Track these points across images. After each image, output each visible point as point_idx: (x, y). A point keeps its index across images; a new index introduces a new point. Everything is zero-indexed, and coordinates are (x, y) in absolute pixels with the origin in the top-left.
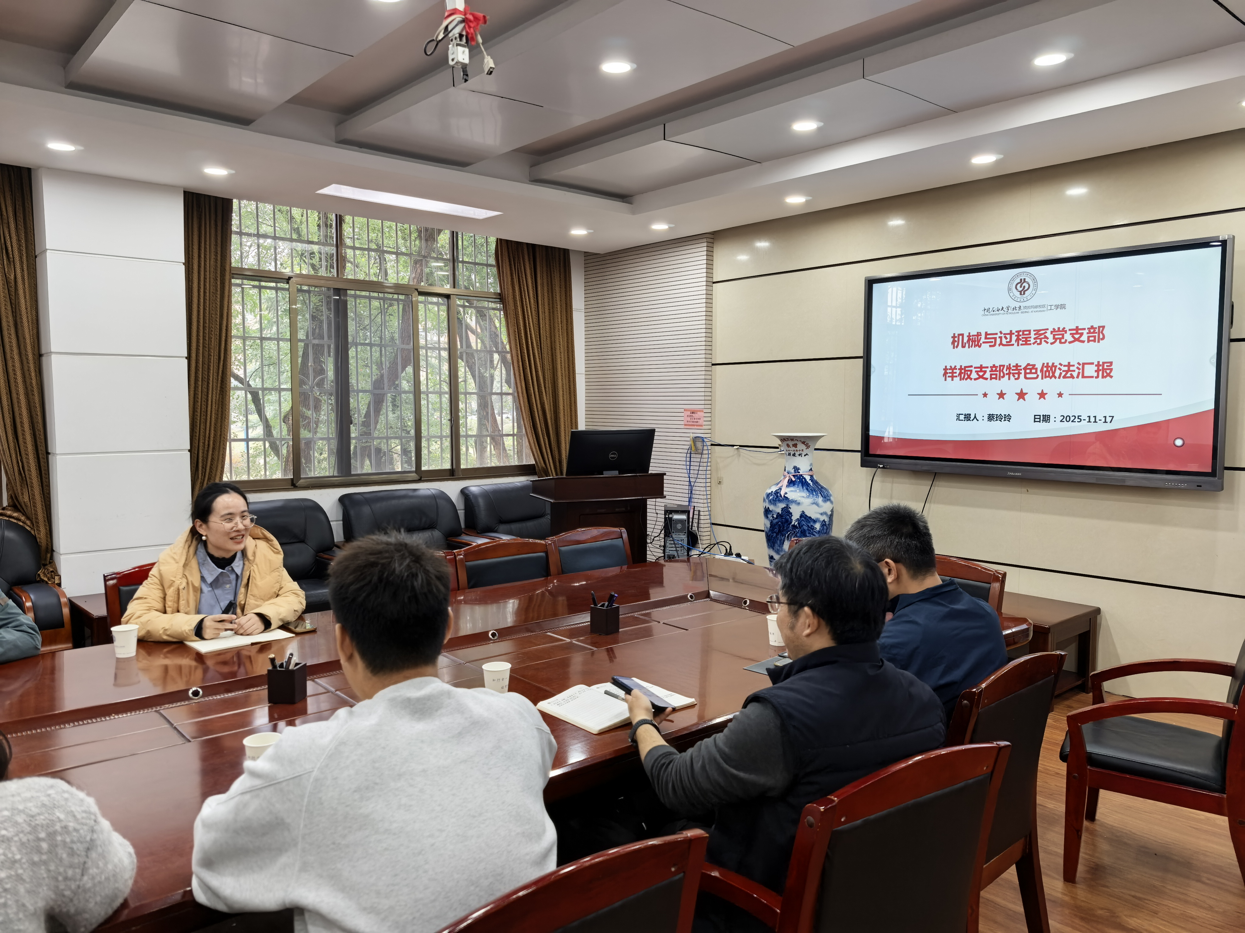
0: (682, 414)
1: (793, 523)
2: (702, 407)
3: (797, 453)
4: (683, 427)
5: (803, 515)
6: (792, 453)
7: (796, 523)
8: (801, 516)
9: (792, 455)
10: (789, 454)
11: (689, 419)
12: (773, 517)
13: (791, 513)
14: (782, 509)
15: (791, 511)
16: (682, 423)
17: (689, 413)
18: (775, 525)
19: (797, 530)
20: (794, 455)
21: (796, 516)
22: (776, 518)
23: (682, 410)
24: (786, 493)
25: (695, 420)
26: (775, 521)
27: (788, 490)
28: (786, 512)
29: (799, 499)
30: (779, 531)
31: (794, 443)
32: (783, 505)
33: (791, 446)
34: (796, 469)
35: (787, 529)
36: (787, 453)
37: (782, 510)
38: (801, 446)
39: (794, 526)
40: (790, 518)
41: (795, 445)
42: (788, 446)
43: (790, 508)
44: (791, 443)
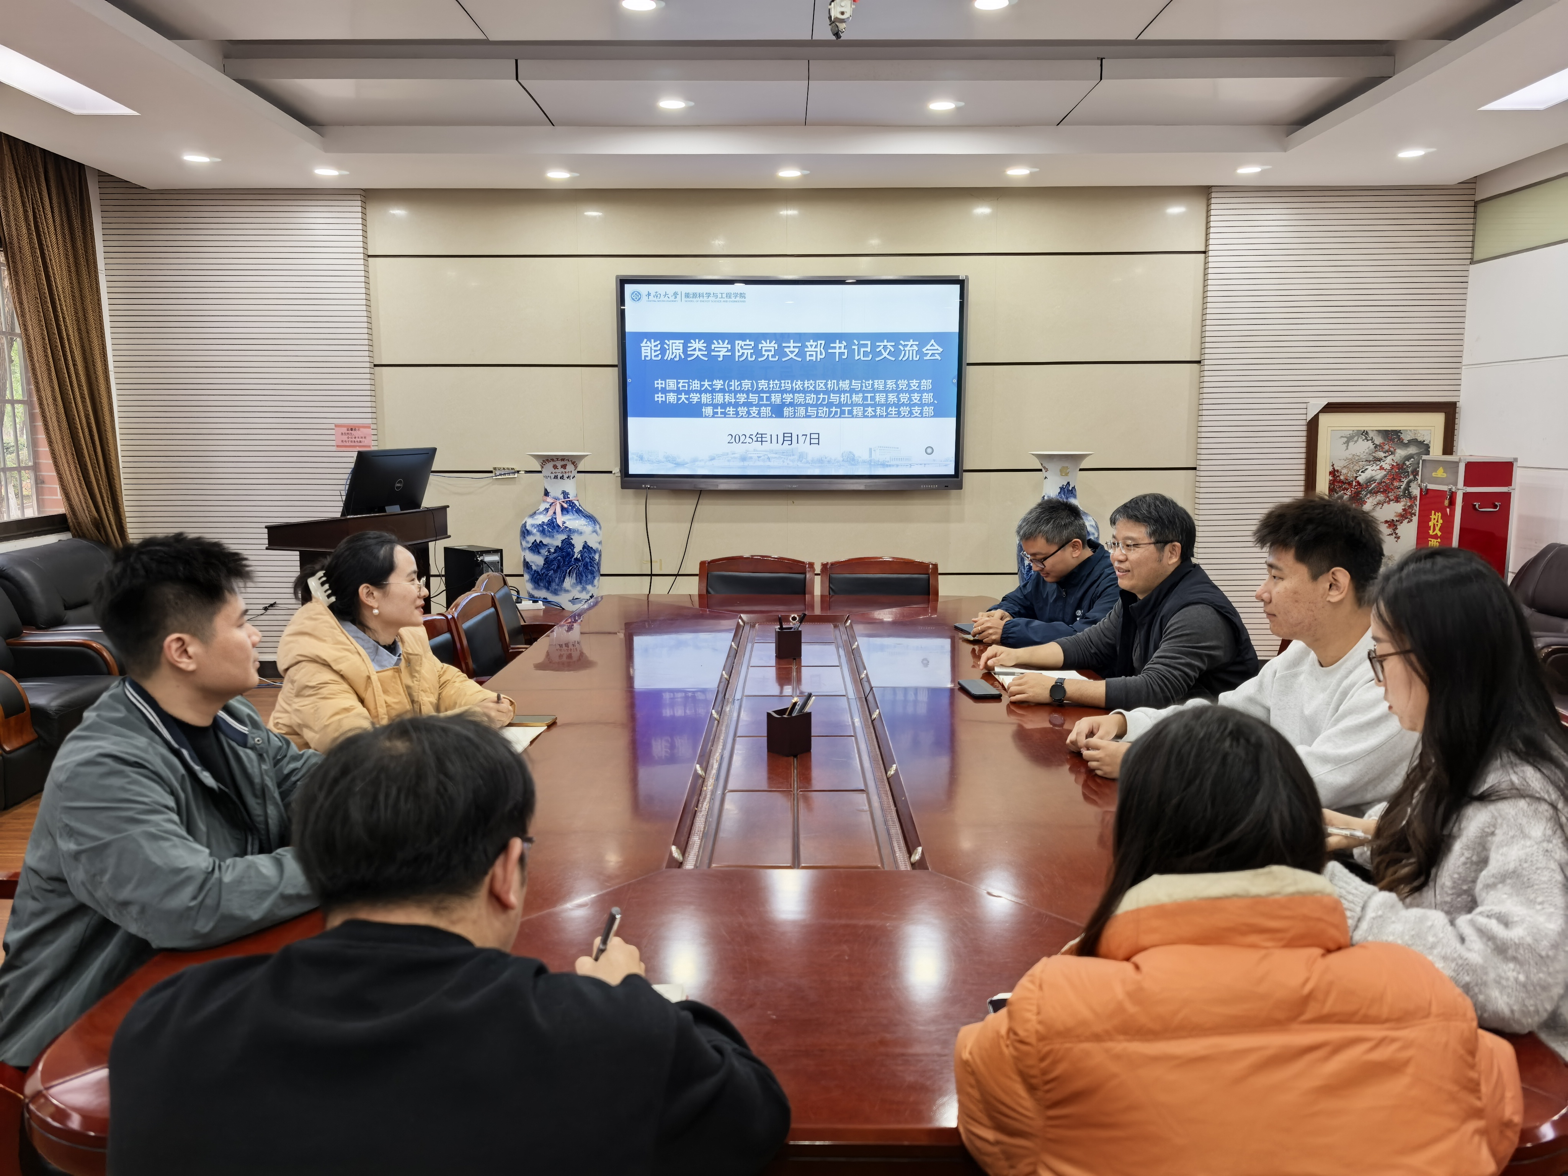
0: (333, 432)
1: (575, 557)
2: (370, 421)
3: (566, 476)
4: (334, 449)
5: (586, 547)
6: (560, 475)
7: (579, 556)
8: (584, 547)
9: (559, 477)
10: (556, 477)
11: (345, 438)
12: (549, 552)
13: (573, 545)
14: (563, 541)
15: (573, 542)
16: (333, 443)
17: (344, 430)
18: (552, 561)
19: (580, 564)
20: (562, 478)
21: (578, 548)
22: (554, 553)
23: (333, 426)
24: (564, 523)
25: (357, 439)
26: (552, 557)
27: (566, 518)
28: (568, 544)
29: (581, 528)
30: (559, 567)
31: (563, 463)
32: (563, 537)
33: (559, 467)
34: (565, 494)
35: (568, 563)
36: (553, 476)
37: (562, 543)
38: (570, 467)
39: (576, 559)
40: (572, 550)
41: (564, 467)
42: (555, 467)
43: (572, 539)
44: (559, 464)
